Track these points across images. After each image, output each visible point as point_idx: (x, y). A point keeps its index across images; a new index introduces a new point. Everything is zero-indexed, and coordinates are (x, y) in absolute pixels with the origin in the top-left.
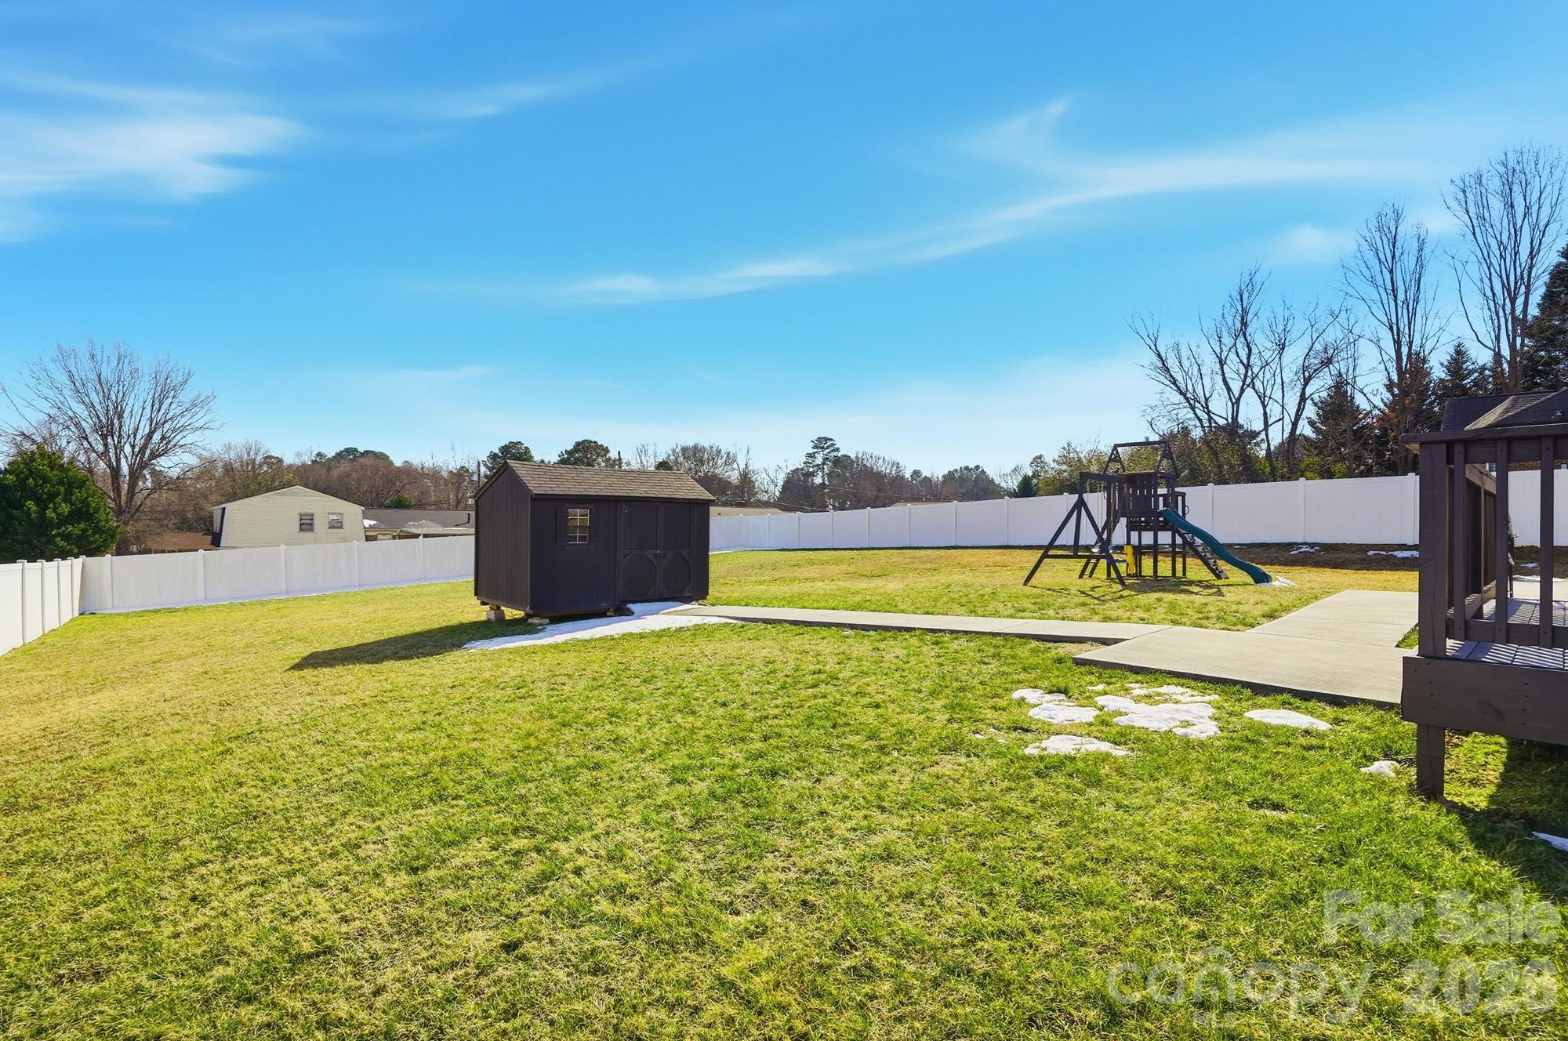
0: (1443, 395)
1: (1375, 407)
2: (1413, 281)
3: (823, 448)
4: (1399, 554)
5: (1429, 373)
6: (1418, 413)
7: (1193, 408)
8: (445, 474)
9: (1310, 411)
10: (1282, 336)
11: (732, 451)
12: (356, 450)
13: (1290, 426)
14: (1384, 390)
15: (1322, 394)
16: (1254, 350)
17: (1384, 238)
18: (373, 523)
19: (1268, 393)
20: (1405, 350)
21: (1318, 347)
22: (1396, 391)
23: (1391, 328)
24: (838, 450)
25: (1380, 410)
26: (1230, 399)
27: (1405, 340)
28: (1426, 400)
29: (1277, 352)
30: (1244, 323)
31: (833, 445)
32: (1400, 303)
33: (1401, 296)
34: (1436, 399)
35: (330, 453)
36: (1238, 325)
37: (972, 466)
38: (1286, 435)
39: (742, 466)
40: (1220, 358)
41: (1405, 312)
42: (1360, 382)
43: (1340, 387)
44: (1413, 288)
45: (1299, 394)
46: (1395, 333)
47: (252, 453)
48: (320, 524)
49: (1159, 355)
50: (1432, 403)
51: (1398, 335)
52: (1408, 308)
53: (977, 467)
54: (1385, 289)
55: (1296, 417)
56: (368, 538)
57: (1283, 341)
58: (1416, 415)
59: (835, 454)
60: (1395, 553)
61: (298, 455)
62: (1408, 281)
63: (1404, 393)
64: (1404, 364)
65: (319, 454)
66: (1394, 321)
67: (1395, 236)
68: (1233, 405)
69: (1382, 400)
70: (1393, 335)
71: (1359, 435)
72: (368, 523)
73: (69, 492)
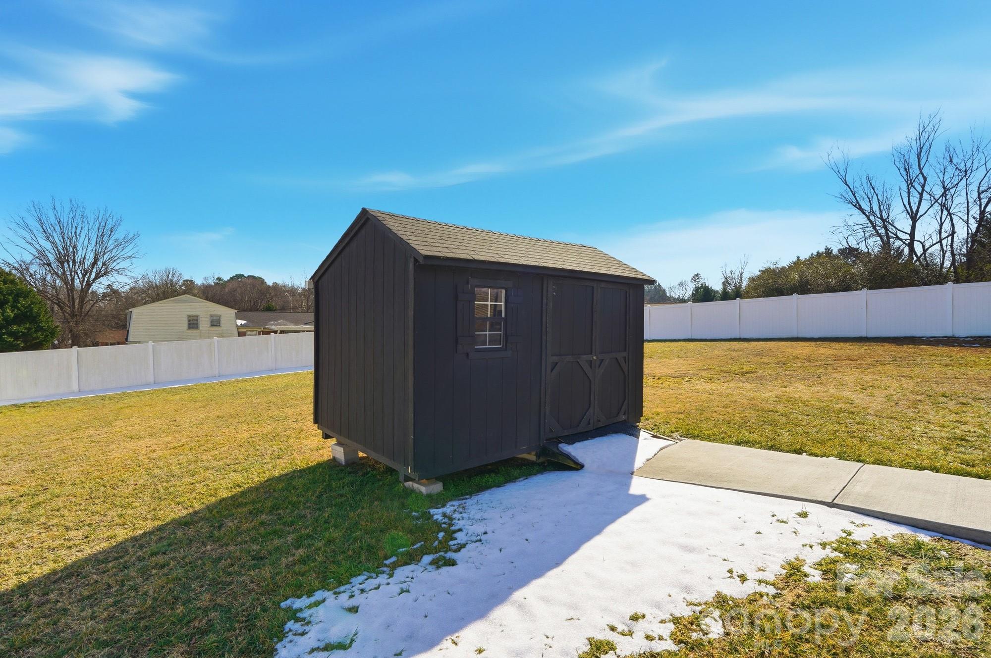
8: (300, 291)
12: (243, 275)
18: (243, 322)
35: (226, 278)
47: (170, 276)
48: (204, 323)
56: (240, 334)
61: (205, 279)
65: (219, 279)
72: (240, 322)
73: (16, 300)
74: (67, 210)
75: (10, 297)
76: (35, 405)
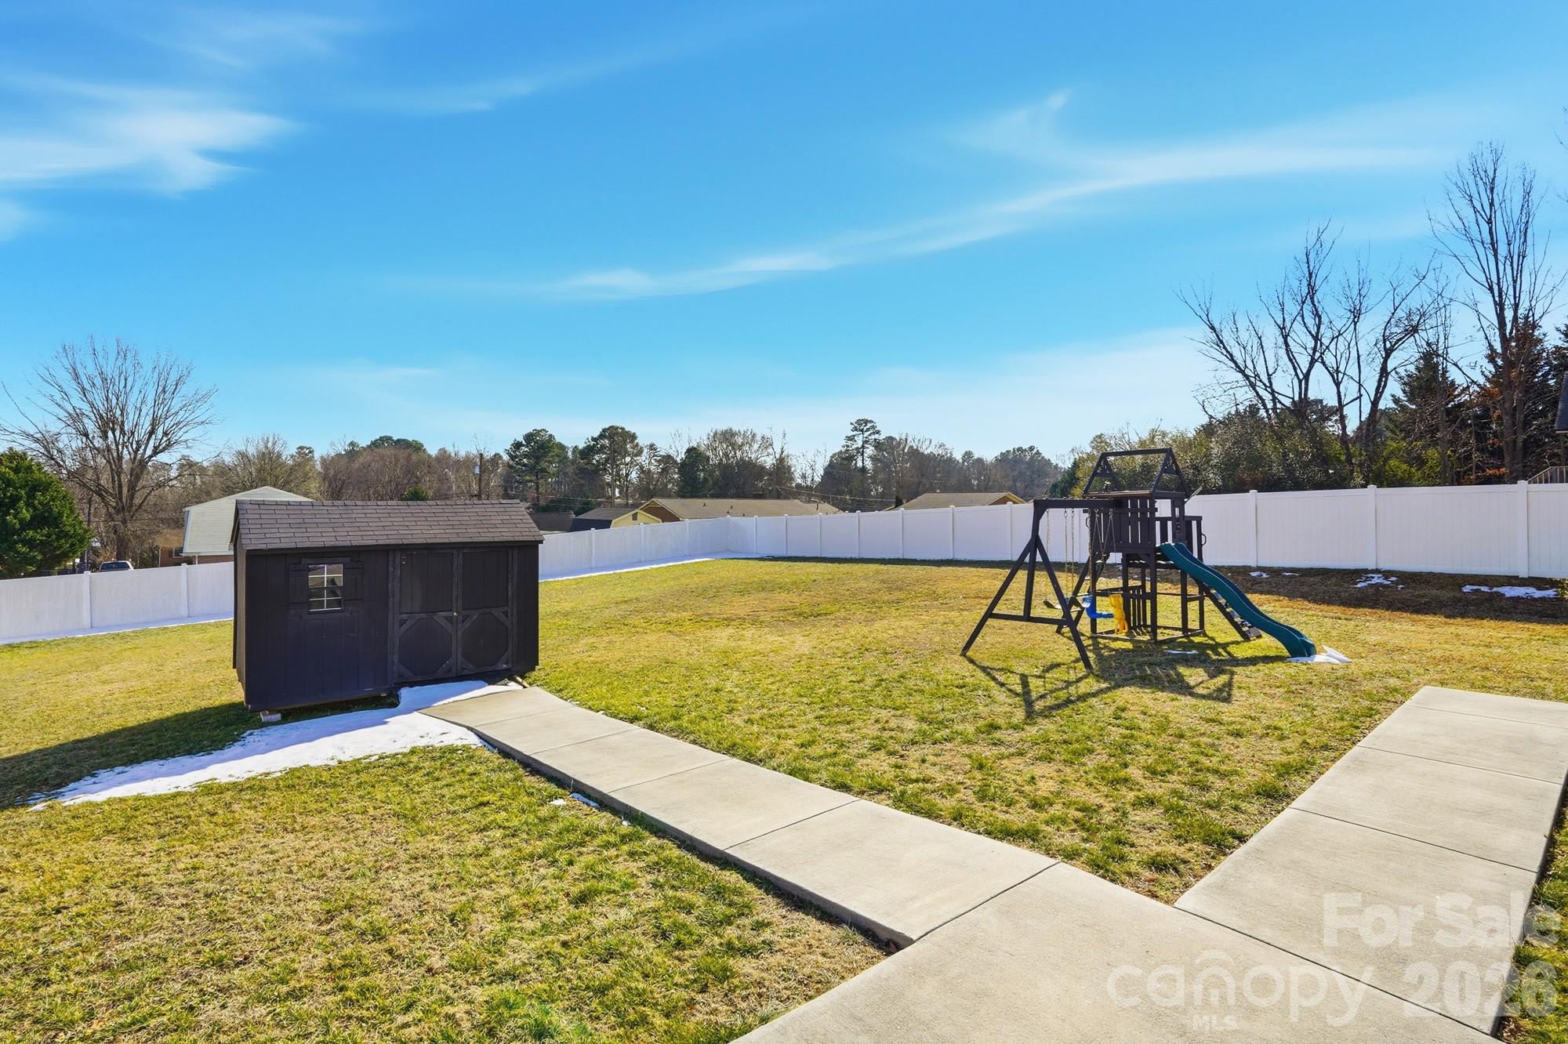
0: (1560, 365)
1: (1473, 382)
2: (1518, 233)
3: (862, 430)
4: (1509, 592)
5: (1541, 341)
6: (1528, 389)
7: (1253, 386)
9: (1394, 388)
10: (1357, 302)
11: (768, 434)
12: (391, 438)
13: (1369, 406)
14: (1485, 362)
15: (1408, 367)
16: (1324, 319)
17: (1480, 183)
19: (1342, 369)
20: (1509, 314)
21: (1400, 314)
22: (1500, 362)
23: (1491, 289)
24: (878, 432)
25: (1479, 385)
26: (1297, 374)
27: (1509, 302)
28: (1537, 372)
29: (1351, 320)
30: (1312, 289)
31: (873, 427)
32: (1501, 258)
33: (1503, 250)
34: (1550, 370)
36: (1305, 290)
37: (1026, 446)
38: (1364, 417)
39: (778, 451)
40: (1282, 329)
41: (1508, 269)
42: (1453, 355)
43: (1430, 360)
44: (1518, 240)
45: (1378, 369)
46: (1496, 294)
49: (1213, 328)
50: (1545, 375)
51: (1500, 296)
52: (1512, 265)
53: (1031, 448)
54: (1483, 243)
55: (1376, 395)
57: (1358, 308)
58: (1526, 391)
59: (877, 436)
60: (1502, 590)
62: (1512, 231)
63: (1510, 364)
64: (1508, 331)
65: (352, 444)
66: (1495, 280)
67: (1493, 180)
68: (1300, 382)
69: (1483, 372)
70: (1493, 296)
71: (1454, 415)
73: (31, 496)
74: (113, 355)
75: (23, 492)
76: (33, 645)
